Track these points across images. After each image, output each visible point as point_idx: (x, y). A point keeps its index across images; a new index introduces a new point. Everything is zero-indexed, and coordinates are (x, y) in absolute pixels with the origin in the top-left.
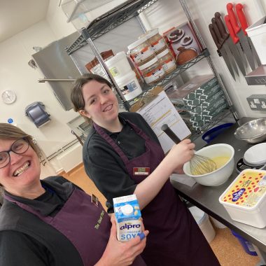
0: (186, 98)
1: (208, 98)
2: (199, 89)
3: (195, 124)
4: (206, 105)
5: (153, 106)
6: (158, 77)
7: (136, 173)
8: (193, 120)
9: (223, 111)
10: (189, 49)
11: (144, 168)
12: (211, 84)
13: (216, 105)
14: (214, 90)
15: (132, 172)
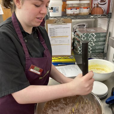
0: (83, 34)
1: (96, 42)
2: (94, 34)
3: (80, 51)
4: (92, 44)
5: (61, 28)
6: (73, 13)
7: (32, 70)
8: (80, 48)
9: (99, 53)
10: (100, 8)
11: (39, 69)
12: (102, 35)
13: (97, 48)
14: (102, 39)
15: (29, 68)
